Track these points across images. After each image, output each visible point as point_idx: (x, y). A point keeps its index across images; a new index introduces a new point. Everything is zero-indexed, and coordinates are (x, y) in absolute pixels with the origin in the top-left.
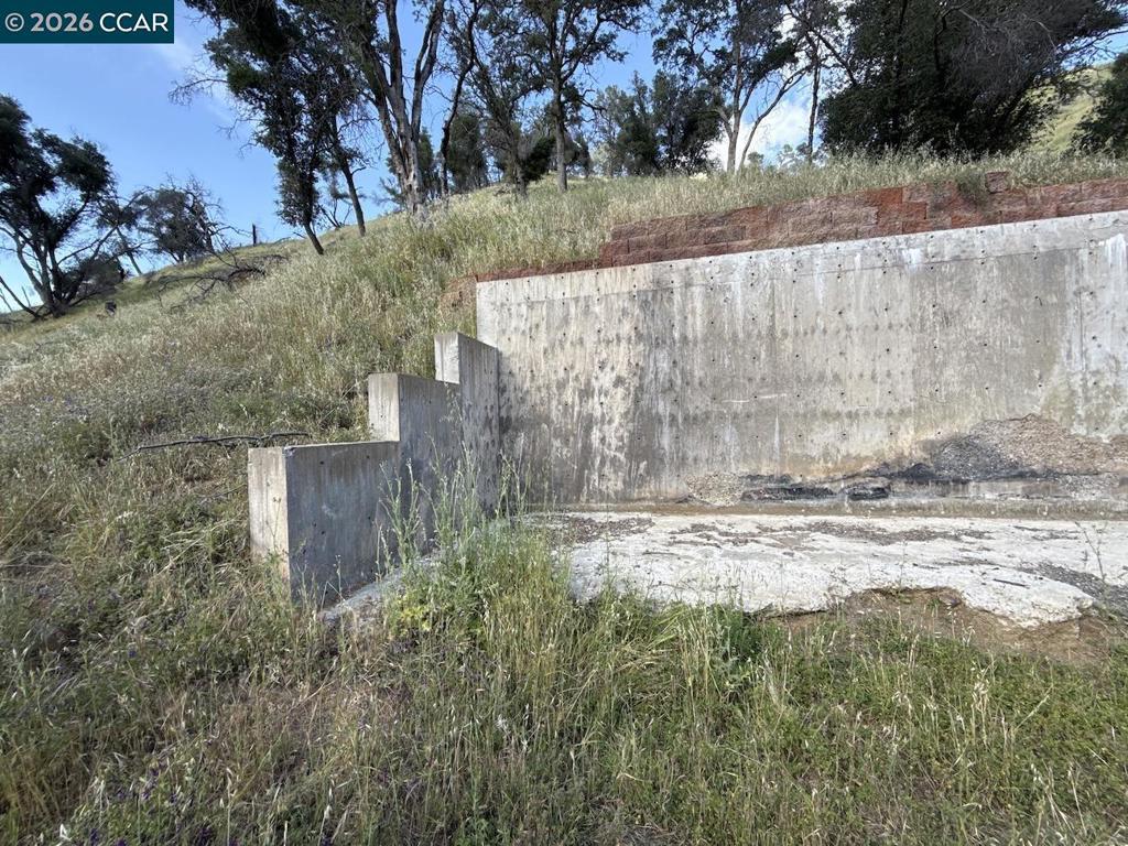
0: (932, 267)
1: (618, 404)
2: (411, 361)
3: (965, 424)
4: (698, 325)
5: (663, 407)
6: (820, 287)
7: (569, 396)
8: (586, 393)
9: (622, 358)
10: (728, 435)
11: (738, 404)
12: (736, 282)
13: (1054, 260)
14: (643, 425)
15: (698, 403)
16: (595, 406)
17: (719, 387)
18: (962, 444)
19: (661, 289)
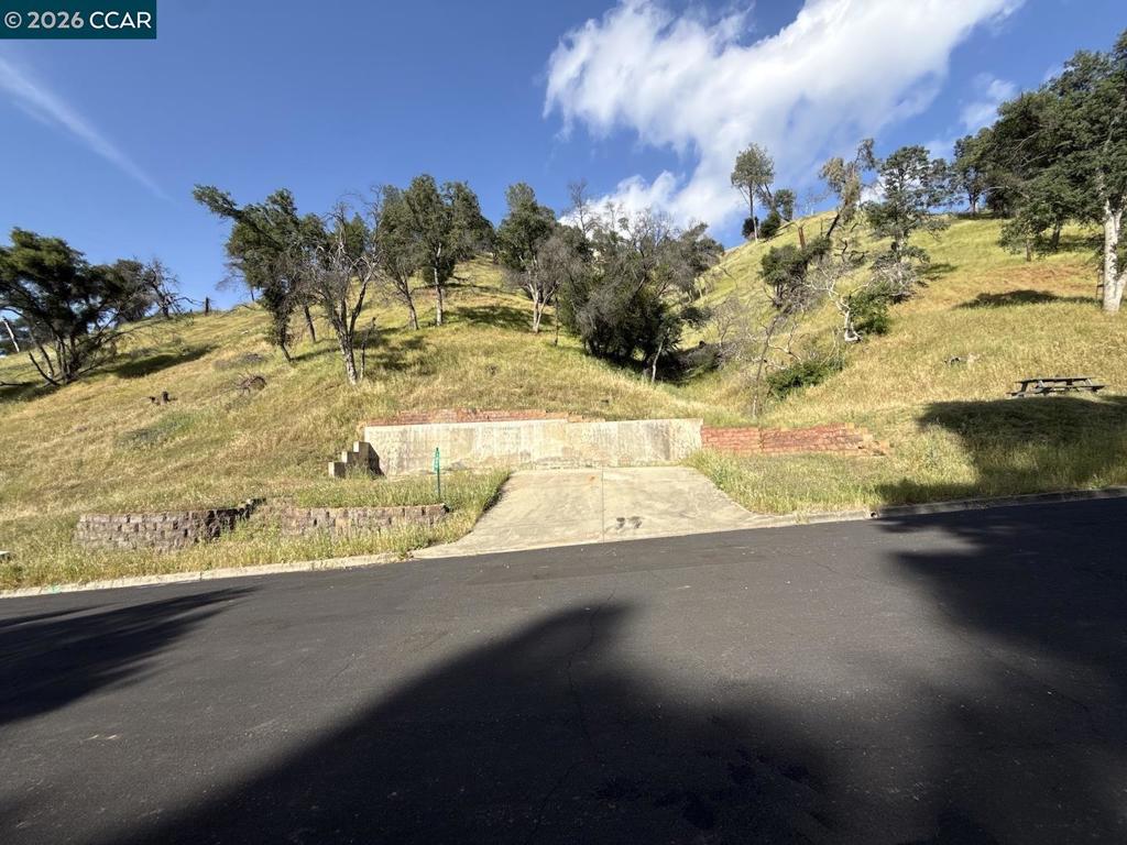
0: (454, 429)
1: (395, 455)
2: (348, 448)
3: (458, 460)
4: (412, 440)
5: (405, 456)
6: (435, 432)
7: (385, 453)
8: (389, 453)
9: (397, 445)
10: (417, 462)
11: (420, 455)
12: (420, 430)
13: (472, 430)
14: (401, 459)
15: (412, 455)
16: (391, 456)
17: (416, 452)
18: (458, 463)
19: (405, 431)
